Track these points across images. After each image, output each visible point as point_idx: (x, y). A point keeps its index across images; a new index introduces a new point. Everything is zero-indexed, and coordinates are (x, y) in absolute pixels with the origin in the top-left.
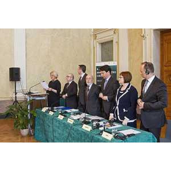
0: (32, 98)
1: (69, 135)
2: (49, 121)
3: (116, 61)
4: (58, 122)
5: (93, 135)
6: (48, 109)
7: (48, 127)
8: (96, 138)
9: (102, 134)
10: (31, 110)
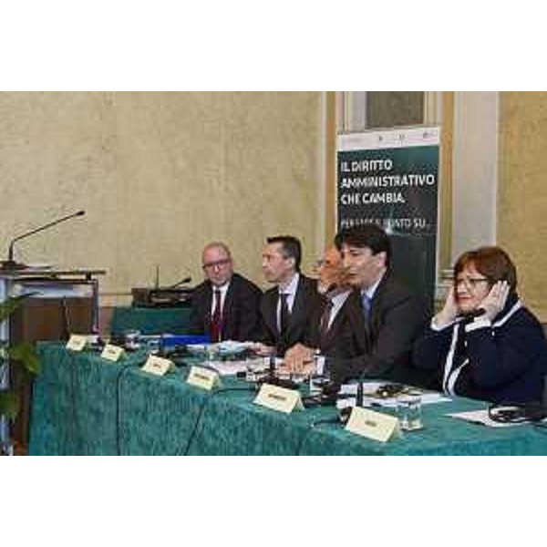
0: (17, 290)
1: (190, 442)
2: (98, 392)
3: (435, 124)
4: (141, 389)
5: (304, 425)
6: (99, 339)
7: (92, 419)
8: (321, 435)
9: (346, 422)
10: (11, 346)
